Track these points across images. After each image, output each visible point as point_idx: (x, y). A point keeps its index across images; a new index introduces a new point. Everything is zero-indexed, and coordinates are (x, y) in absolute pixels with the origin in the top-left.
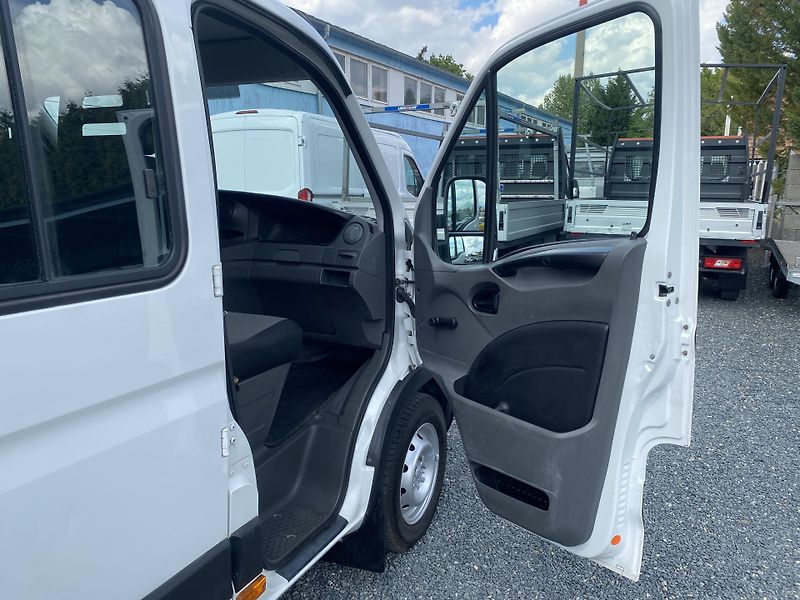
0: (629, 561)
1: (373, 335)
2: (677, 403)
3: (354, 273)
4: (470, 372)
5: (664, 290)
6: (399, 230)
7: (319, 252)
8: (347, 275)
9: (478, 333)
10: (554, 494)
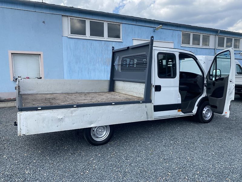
0: (228, 116)
1: (200, 91)
2: (233, 95)
3: (197, 82)
4: (212, 94)
5: (230, 81)
6: (205, 76)
7: (193, 79)
8: (196, 82)
9: (213, 89)
10: (218, 106)
